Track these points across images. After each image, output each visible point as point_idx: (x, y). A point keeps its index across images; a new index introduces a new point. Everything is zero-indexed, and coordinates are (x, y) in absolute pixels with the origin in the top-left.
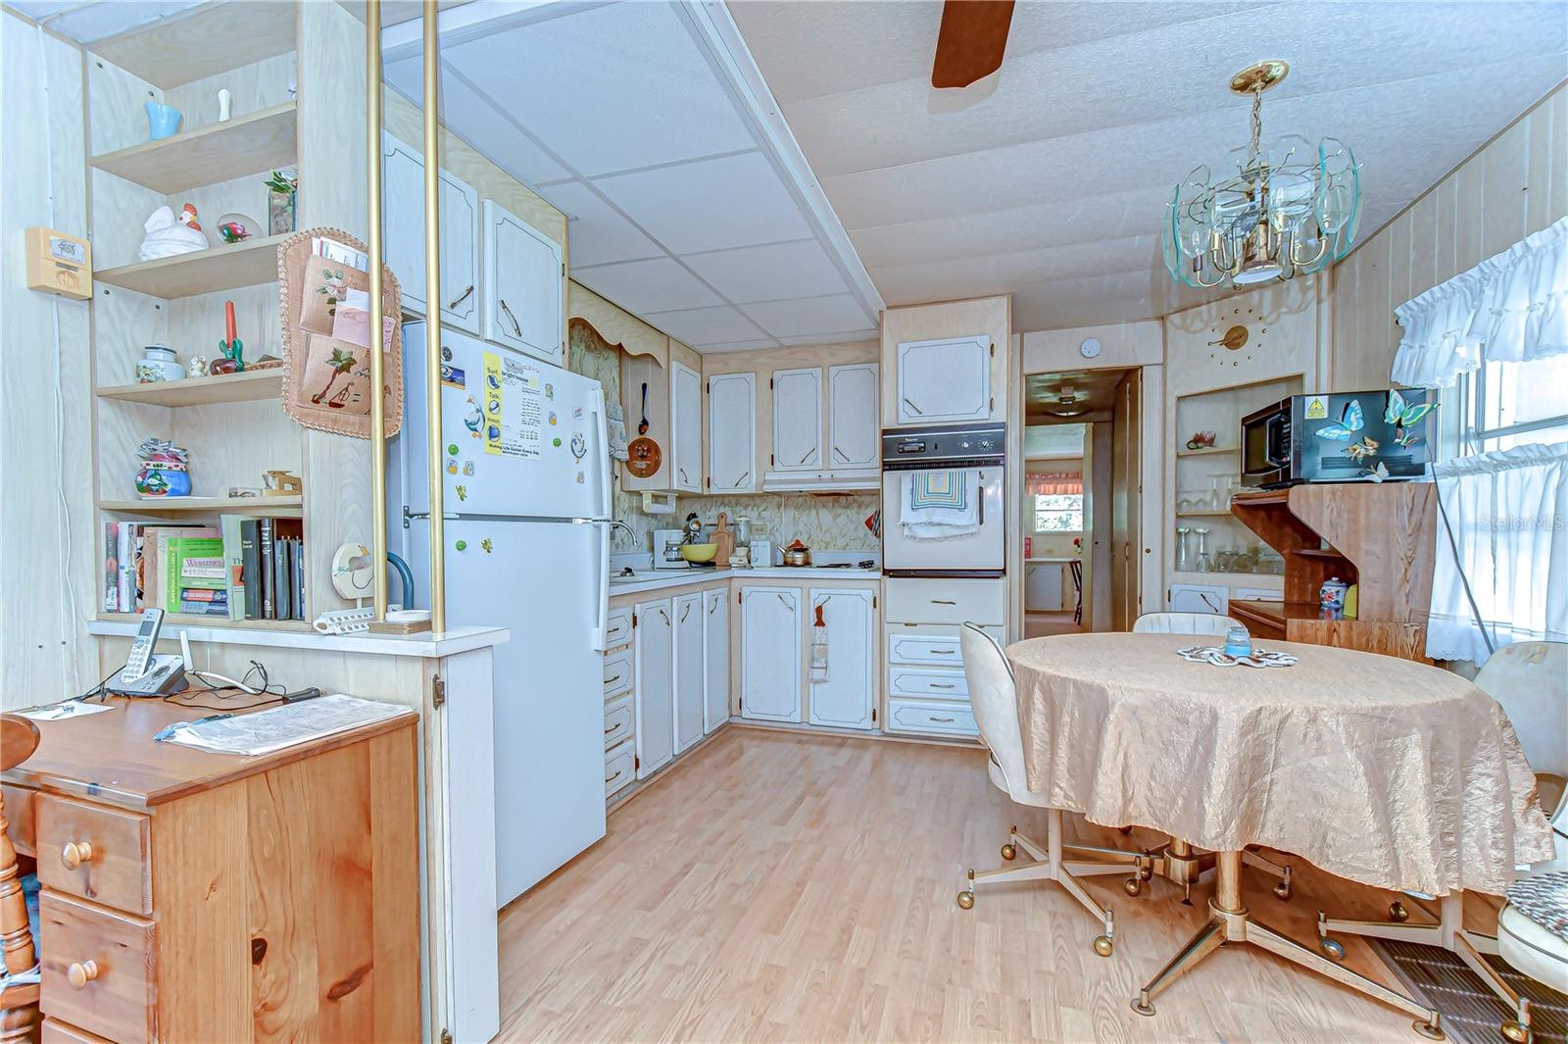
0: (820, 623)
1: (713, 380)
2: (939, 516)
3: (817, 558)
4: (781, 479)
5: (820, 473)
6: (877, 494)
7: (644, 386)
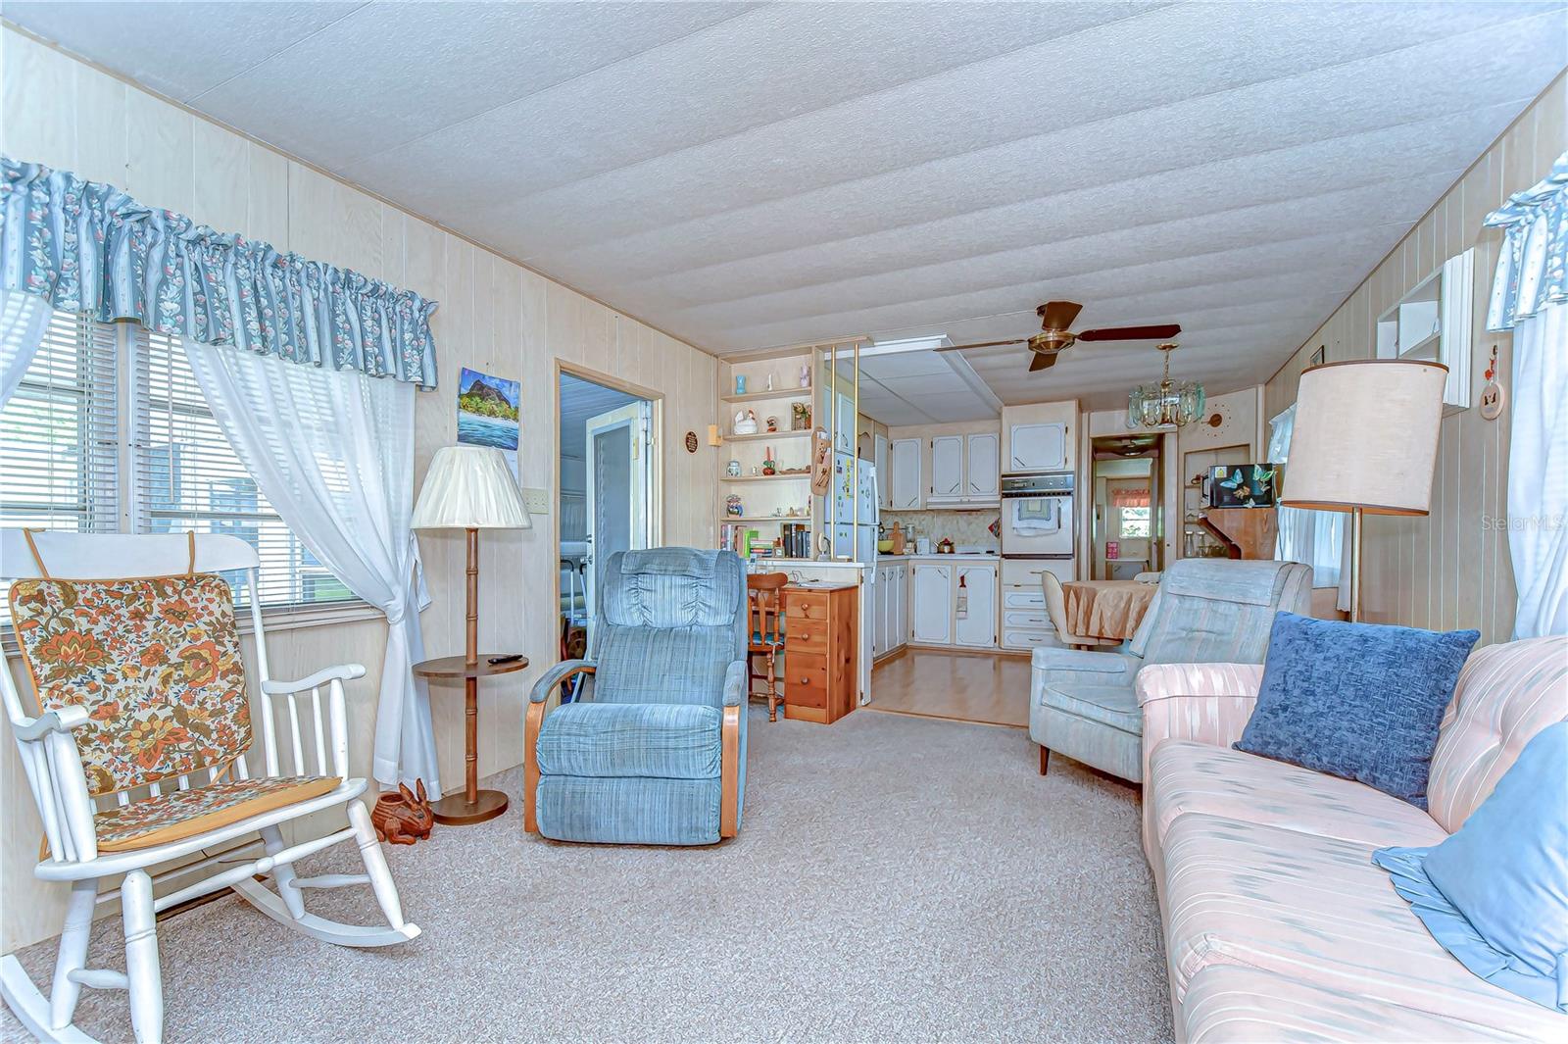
0: (963, 585)
1: (894, 442)
2: (1035, 523)
4: (936, 500)
5: (961, 498)
6: (998, 510)
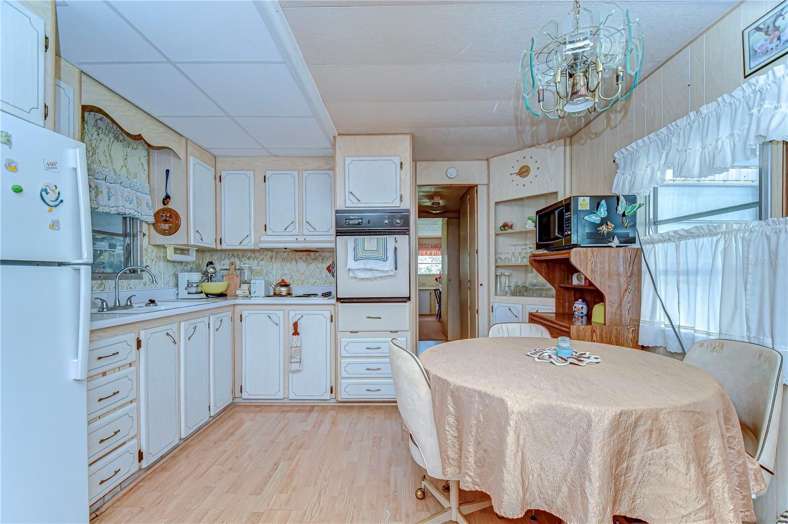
0: (296, 333)
1: (223, 174)
2: (370, 264)
3: (296, 290)
4: (269, 241)
5: (297, 237)
6: (333, 251)
7: (168, 171)
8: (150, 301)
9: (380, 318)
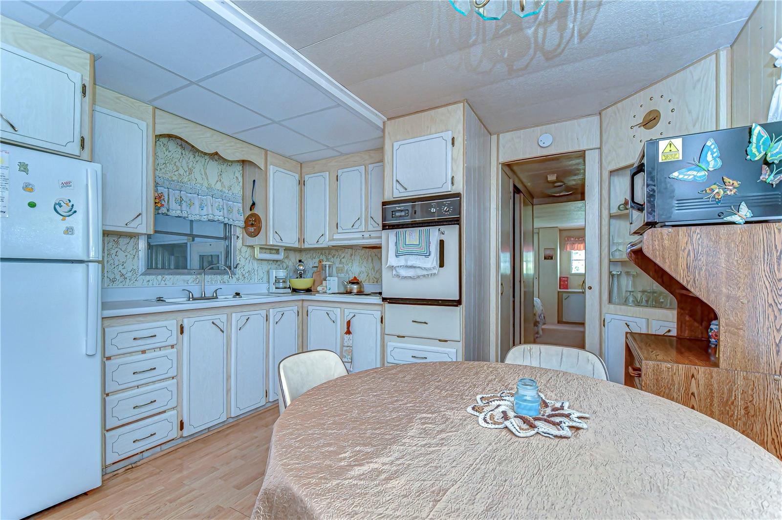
0: (348, 332)
1: (306, 178)
2: (413, 261)
3: (367, 288)
4: (341, 238)
5: (363, 233)
7: (254, 181)
8: (236, 293)
9: (427, 323)
